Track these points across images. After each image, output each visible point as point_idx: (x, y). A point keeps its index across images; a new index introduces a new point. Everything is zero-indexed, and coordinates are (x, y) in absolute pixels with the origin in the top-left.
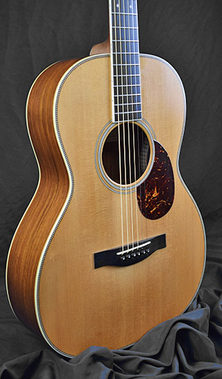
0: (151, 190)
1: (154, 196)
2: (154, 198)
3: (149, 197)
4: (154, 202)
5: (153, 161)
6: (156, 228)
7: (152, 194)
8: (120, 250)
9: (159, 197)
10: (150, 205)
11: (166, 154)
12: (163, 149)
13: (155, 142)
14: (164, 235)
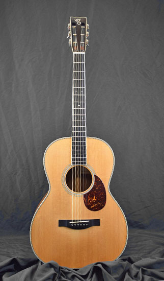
0: (92, 197)
1: (93, 200)
3: (91, 200)
4: (93, 203)
5: (94, 184)
6: (94, 215)
8: (71, 221)
9: (96, 202)
10: (91, 204)
11: (101, 181)
12: (99, 179)
13: (95, 175)
14: (99, 220)
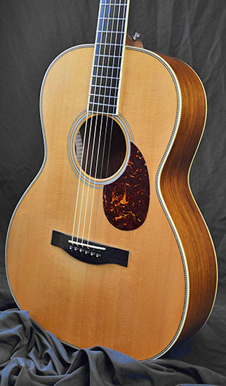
0: (120, 193)
1: (121, 202)
2: (121, 204)
3: (116, 202)
4: (121, 209)
5: (127, 164)
7: (120, 200)
9: (128, 208)
10: (115, 210)
11: (143, 161)
12: (140, 154)
13: (131, 143)
14: (127, 253)
